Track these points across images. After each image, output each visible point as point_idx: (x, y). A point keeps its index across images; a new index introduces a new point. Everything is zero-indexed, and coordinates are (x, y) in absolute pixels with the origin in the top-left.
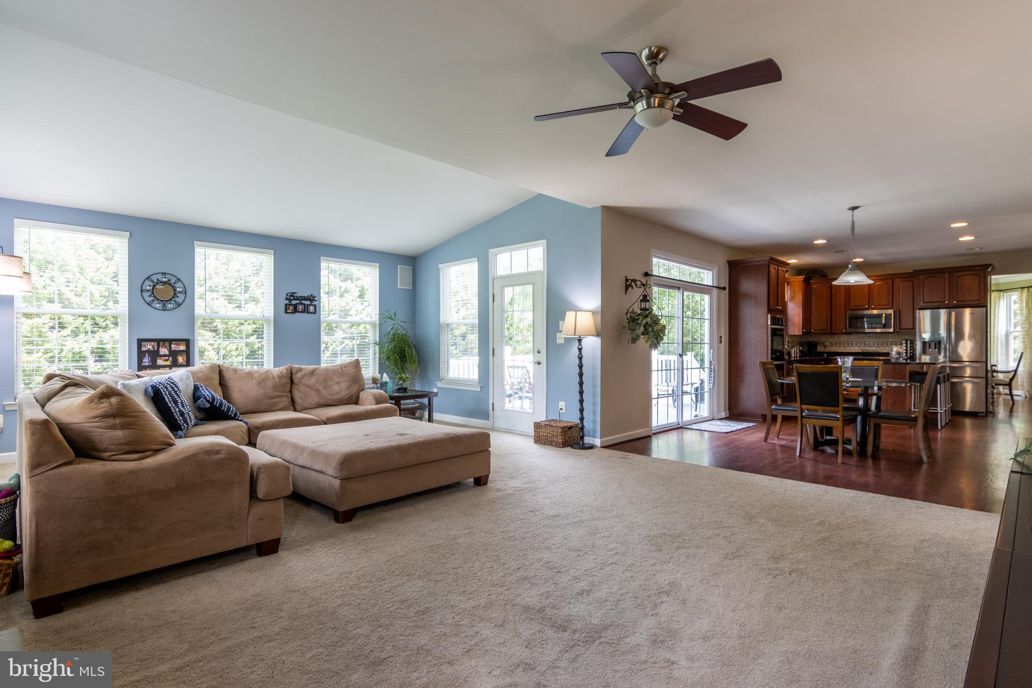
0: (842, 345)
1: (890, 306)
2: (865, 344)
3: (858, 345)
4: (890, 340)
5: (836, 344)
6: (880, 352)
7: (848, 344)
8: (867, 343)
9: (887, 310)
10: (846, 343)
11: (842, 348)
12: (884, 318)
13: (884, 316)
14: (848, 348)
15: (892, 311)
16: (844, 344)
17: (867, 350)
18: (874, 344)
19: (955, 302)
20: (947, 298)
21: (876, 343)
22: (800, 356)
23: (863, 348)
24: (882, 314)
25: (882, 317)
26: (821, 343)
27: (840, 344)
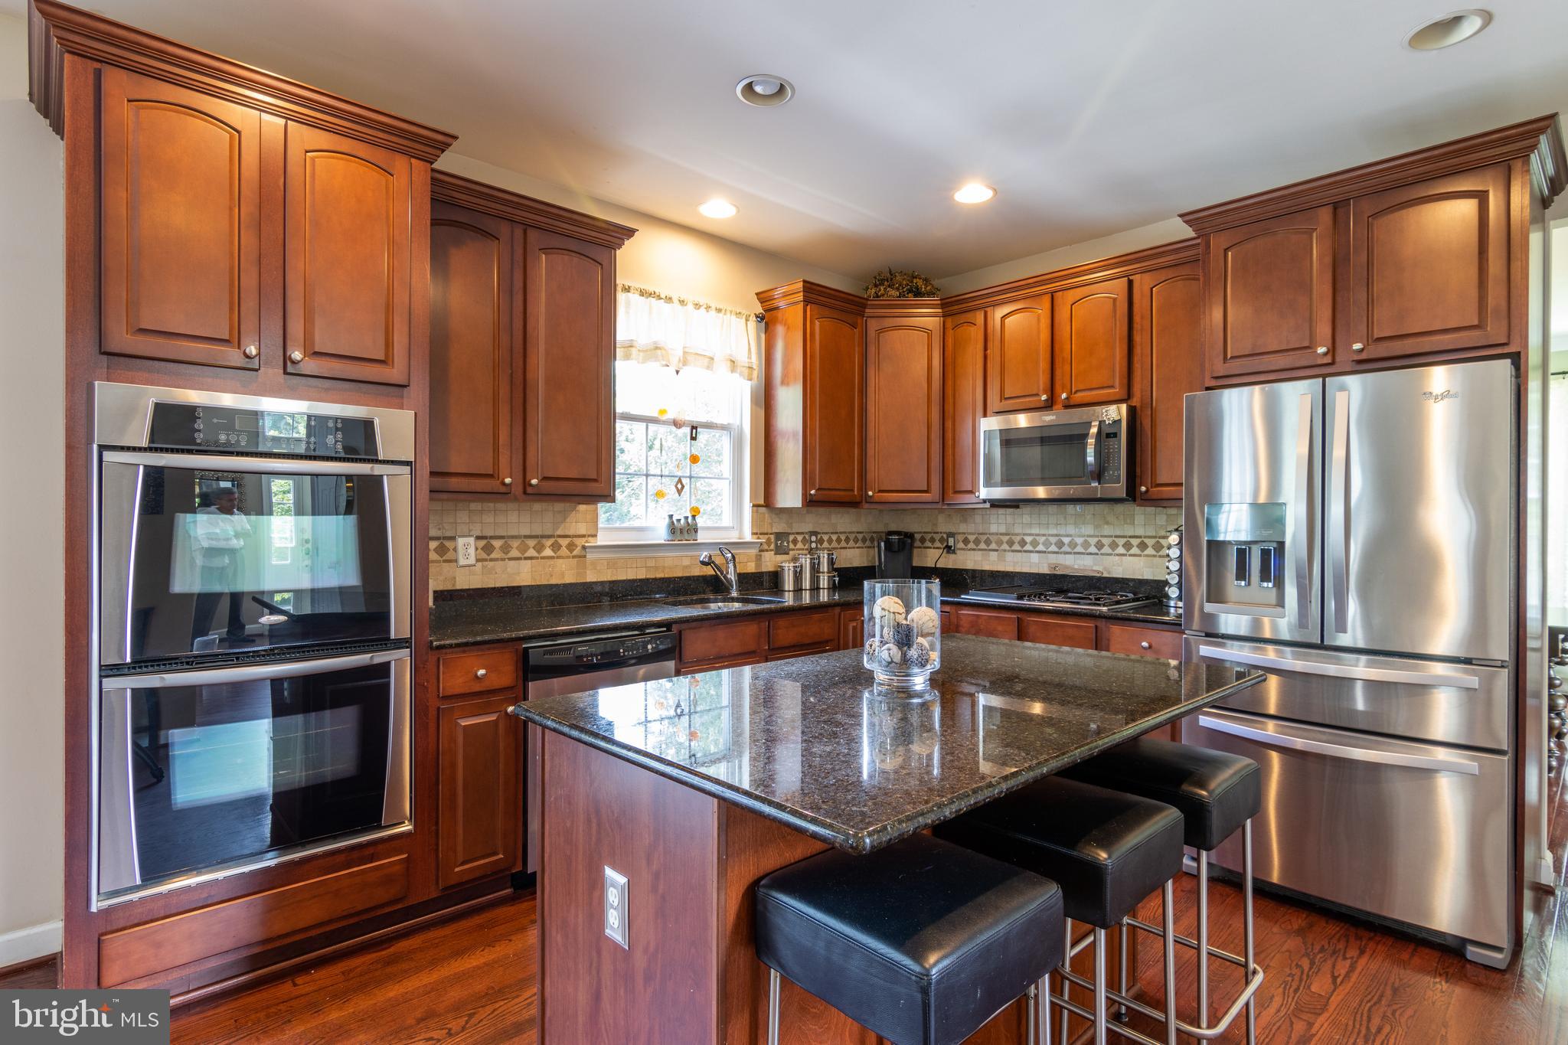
0: (993, 546)
1: (1117, 391)
2: (1060, 544)
3: (1041, 548)
4: (1140, 531)
5: (977, 542)
6: (1105, 575)
7: (1011, 543)
8: (1066, 540)
9: (1104, 409)
10: (1005, 539)
11: (994, 556)
12: (1091, 441)
13: (1094, 430)
14: (1010, 556)
15: (1124, 407)
16: (1000, 543)
17: (1066, 567)
18: (1086, 545)
19: (1357, 346)
20: (1324, 329)
21: (1093, 541)
22: (833, 588)
23: (1054, 559)
24: (1089, 425)
25: (1085, 436)
26: (937, 537)
27: (988, 542)
